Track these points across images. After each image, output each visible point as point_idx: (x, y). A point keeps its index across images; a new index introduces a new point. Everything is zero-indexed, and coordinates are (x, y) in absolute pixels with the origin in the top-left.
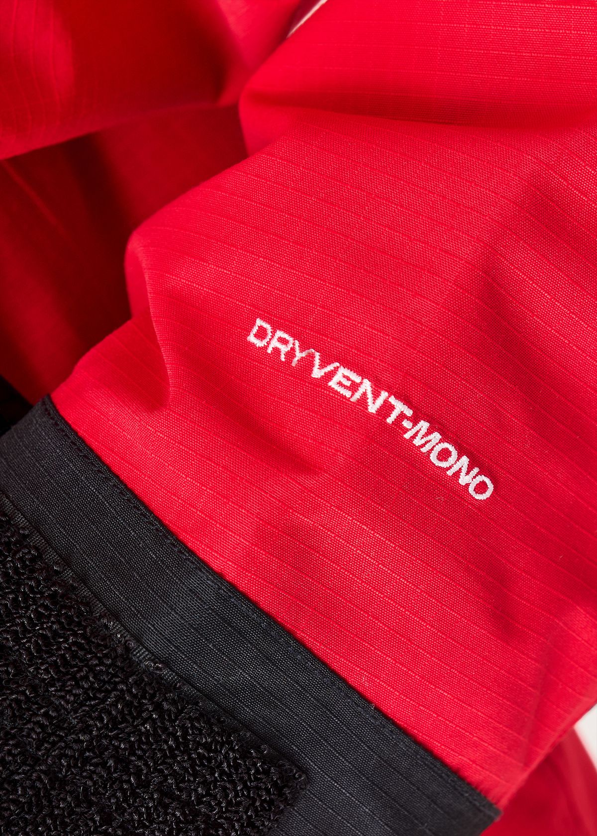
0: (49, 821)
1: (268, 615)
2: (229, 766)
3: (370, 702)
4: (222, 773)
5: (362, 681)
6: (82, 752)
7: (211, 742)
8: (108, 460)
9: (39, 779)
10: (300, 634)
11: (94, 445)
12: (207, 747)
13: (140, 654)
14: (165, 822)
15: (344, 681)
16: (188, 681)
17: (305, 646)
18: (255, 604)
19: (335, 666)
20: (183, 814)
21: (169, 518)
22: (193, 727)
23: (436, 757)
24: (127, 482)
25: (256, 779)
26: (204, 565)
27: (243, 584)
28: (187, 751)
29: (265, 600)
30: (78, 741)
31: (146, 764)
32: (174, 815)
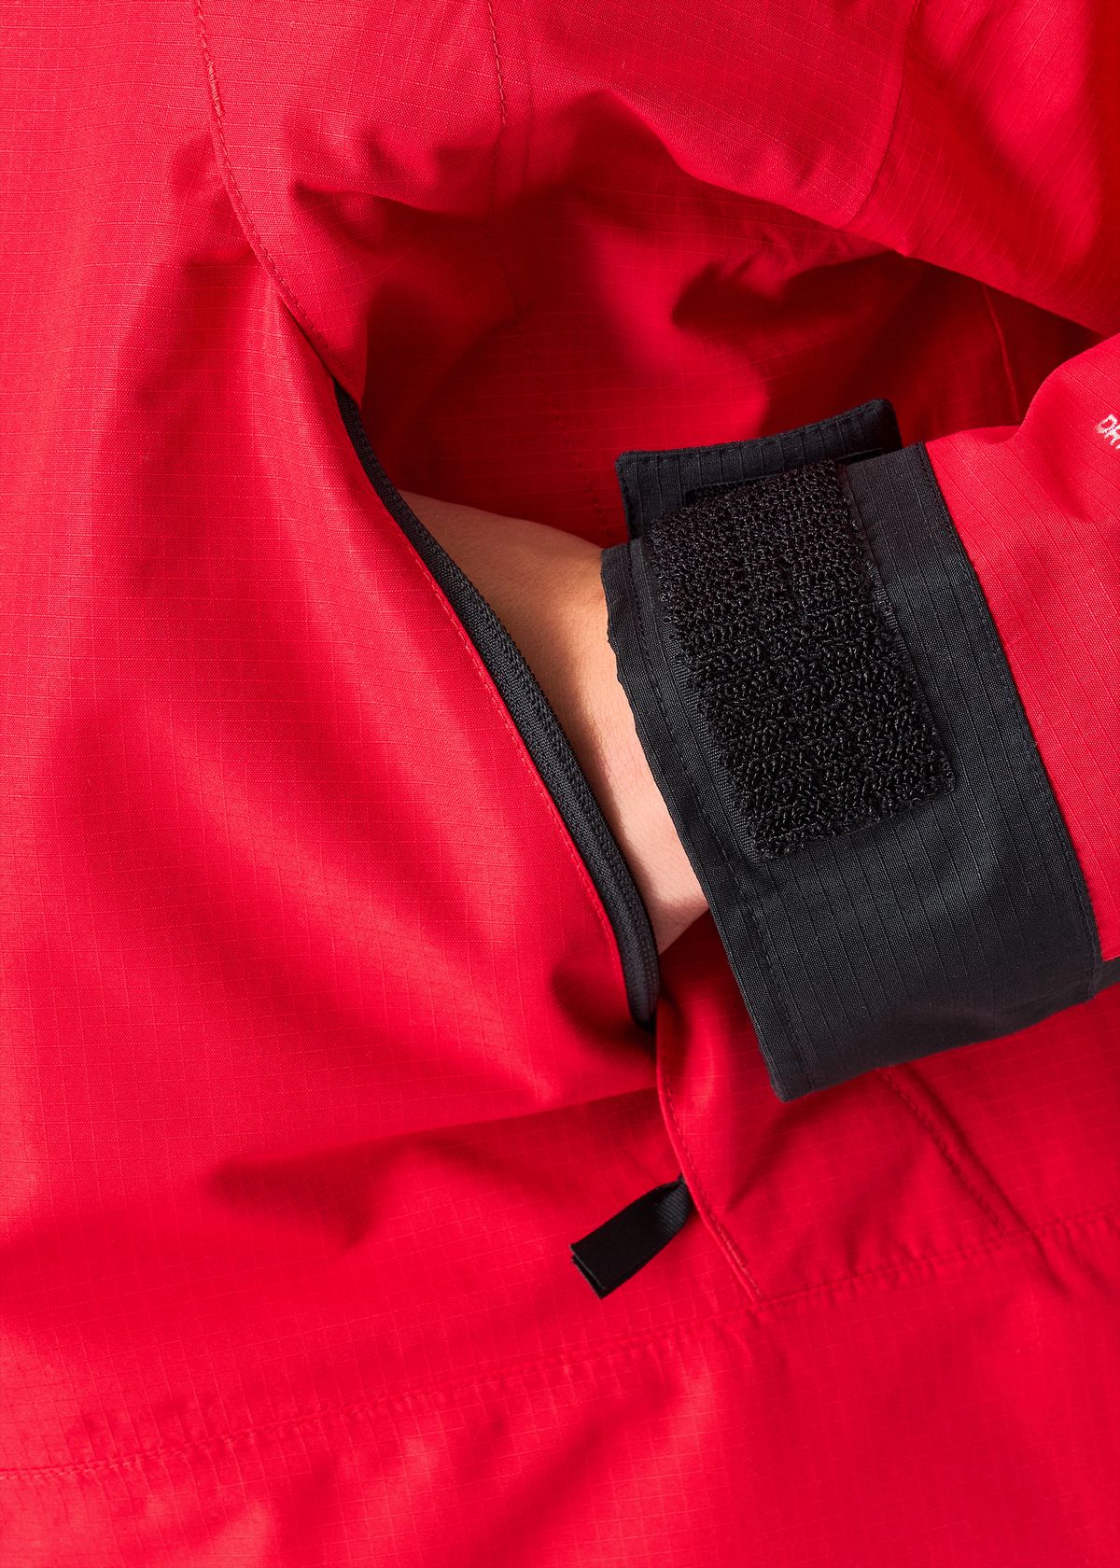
0: (744, 687)
1: (991, 616)
2: (899, 725)
3: (1035, 740)
4: (891, 727)
5: (1037, 718)
6: (797, 644)
7: (896, 695)
8: (939, 475)
9: (754, 649)
10: (1008, 647)
11: (936, 464)
12: (891, 696)
13: (879, 596)
14: (828, 741)
15: (1024, 710)
16: (904, 634)
17: (1007, 660)
18: (986, 601)
19: (1023, 692)
20: (845, 743)
21: (958, 517)
22: (888, 672)
23: (1065, 823)
24: (950, 504)
25: (915, 751)
26: (965, 553)
27: (985, 578)
28: (873, 690)
29: (994, 601)
30: (798, 635)
31: (838, 683)
32: (838, 740)
